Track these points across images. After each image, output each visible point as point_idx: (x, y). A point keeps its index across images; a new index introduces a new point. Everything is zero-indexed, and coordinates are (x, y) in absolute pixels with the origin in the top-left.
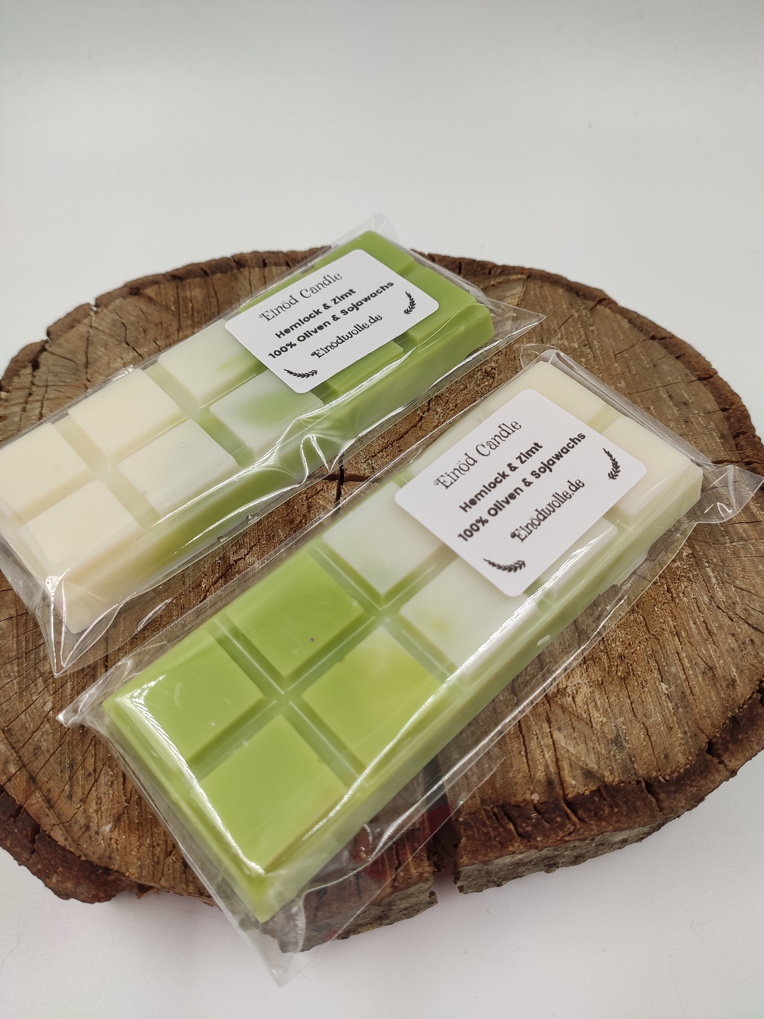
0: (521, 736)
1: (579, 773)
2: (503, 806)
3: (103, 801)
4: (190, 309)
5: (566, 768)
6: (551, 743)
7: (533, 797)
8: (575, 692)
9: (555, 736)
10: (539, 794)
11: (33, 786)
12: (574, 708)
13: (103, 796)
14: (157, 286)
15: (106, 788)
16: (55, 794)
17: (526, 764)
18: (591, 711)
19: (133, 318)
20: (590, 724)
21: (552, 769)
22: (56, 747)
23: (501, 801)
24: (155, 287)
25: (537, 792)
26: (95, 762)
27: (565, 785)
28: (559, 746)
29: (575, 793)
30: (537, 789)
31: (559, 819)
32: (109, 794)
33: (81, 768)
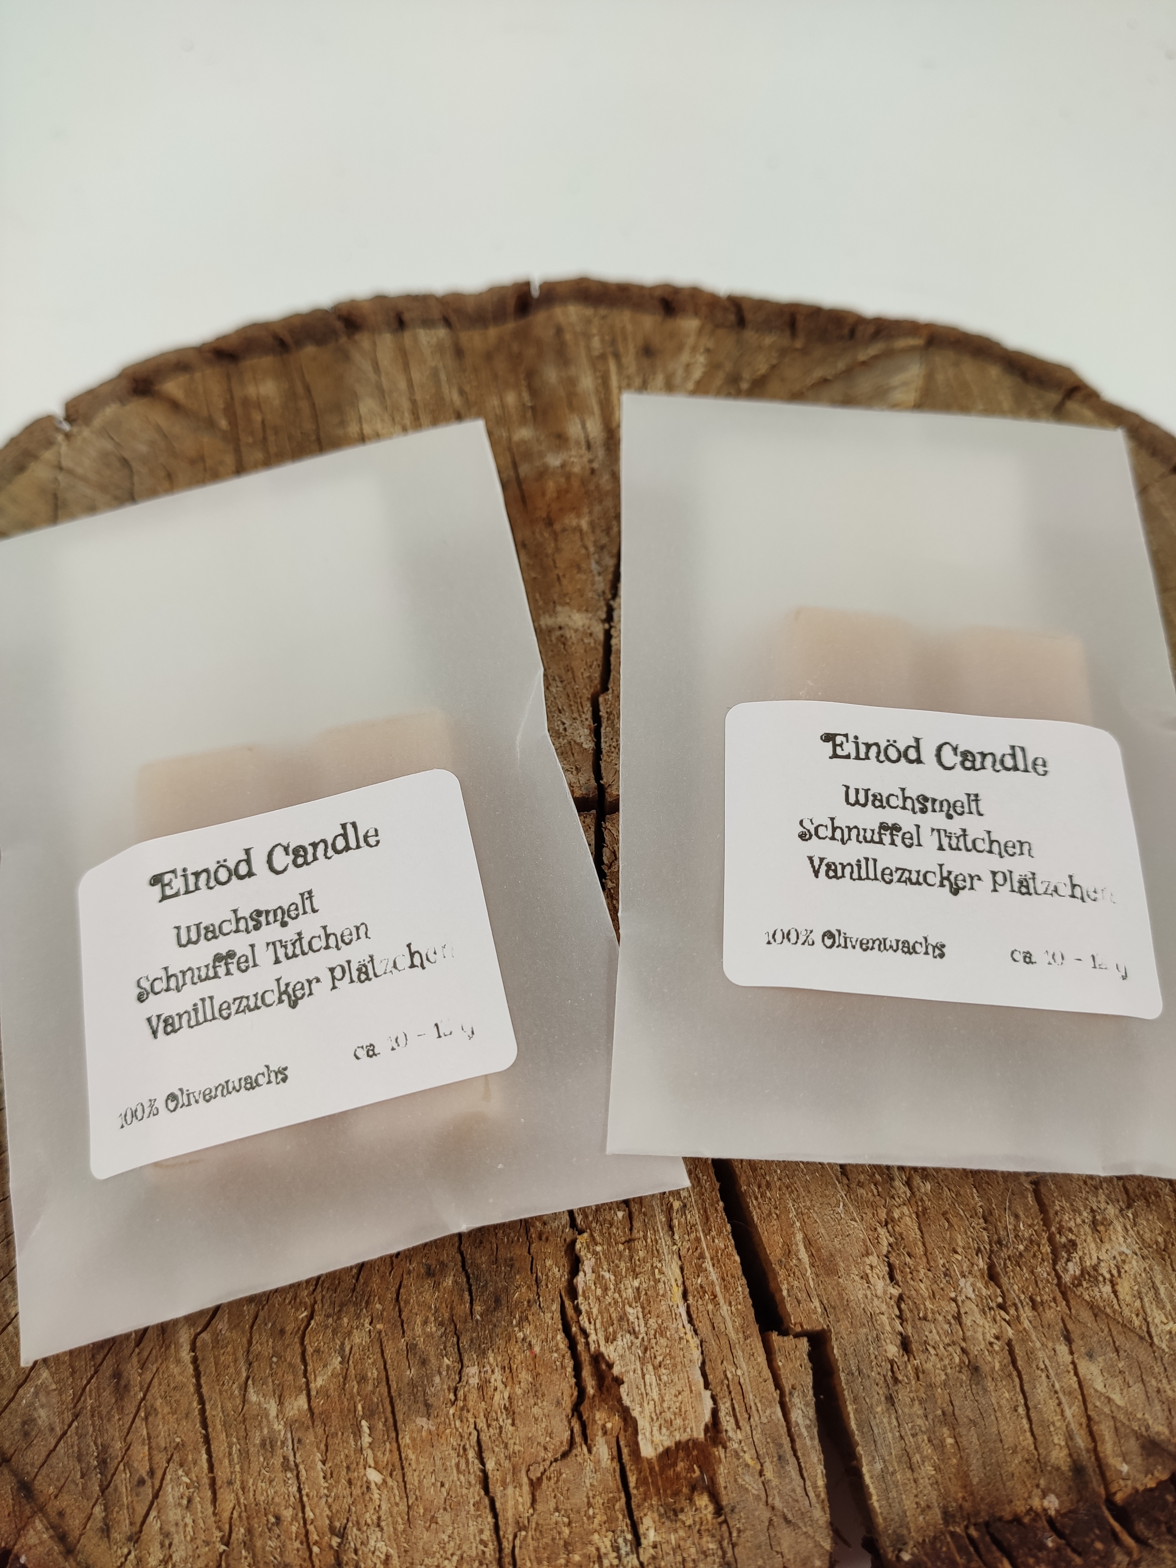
0: (1015, 1373)
1: (1133, 1445)
2: (987, 1524)
3: (176, 1541)
4: (258, 426)
5: (1107, 1437)
6: (1076, 1386)
7: (1046, 1503)
8: (1115, 1272)
9: (1082, 1371)
10: (1058, 1496)
11: (28, 1507)
12: (1117, 1307)
13: (173, 1529)
14: (188, 376)
15: (179, 1511)
16: (74, 1523)
17: (1028, 1434)
18: (1148, 1311)
19: (143, 448)
20: (1148, 1338)
21: (1081, 1441)
22: (67, 1422)
23: (983, 1514)
24: (182, 379)
25: (1053, 1492)
26: (150, 1454)
27: (1108, 1474)
28: (1092, 1391)
29: (1129, 1490)
30: (1053, 1487)
31: (1099, 1546)
32: (186, 1525)
33: (121, 1467)
